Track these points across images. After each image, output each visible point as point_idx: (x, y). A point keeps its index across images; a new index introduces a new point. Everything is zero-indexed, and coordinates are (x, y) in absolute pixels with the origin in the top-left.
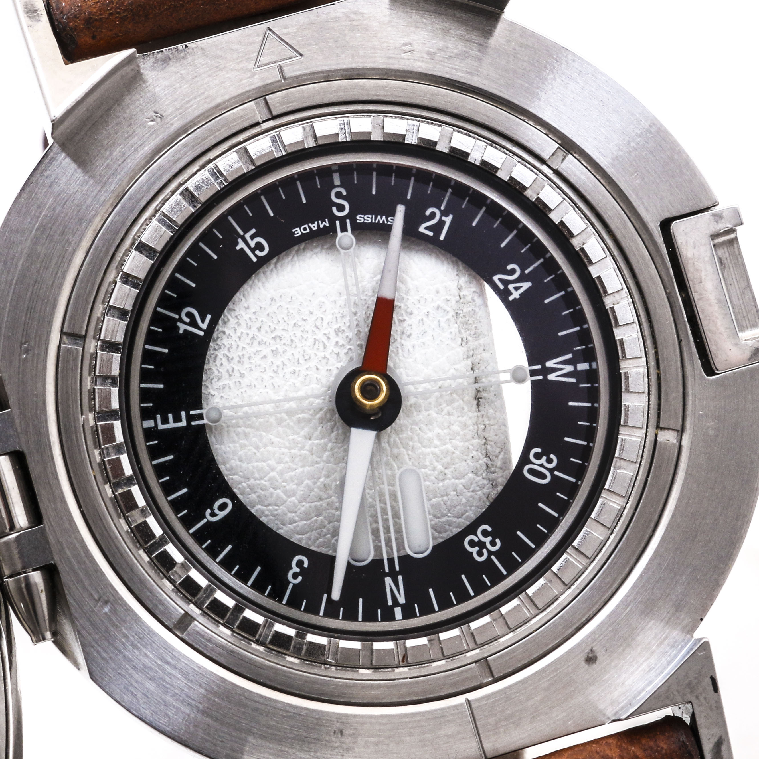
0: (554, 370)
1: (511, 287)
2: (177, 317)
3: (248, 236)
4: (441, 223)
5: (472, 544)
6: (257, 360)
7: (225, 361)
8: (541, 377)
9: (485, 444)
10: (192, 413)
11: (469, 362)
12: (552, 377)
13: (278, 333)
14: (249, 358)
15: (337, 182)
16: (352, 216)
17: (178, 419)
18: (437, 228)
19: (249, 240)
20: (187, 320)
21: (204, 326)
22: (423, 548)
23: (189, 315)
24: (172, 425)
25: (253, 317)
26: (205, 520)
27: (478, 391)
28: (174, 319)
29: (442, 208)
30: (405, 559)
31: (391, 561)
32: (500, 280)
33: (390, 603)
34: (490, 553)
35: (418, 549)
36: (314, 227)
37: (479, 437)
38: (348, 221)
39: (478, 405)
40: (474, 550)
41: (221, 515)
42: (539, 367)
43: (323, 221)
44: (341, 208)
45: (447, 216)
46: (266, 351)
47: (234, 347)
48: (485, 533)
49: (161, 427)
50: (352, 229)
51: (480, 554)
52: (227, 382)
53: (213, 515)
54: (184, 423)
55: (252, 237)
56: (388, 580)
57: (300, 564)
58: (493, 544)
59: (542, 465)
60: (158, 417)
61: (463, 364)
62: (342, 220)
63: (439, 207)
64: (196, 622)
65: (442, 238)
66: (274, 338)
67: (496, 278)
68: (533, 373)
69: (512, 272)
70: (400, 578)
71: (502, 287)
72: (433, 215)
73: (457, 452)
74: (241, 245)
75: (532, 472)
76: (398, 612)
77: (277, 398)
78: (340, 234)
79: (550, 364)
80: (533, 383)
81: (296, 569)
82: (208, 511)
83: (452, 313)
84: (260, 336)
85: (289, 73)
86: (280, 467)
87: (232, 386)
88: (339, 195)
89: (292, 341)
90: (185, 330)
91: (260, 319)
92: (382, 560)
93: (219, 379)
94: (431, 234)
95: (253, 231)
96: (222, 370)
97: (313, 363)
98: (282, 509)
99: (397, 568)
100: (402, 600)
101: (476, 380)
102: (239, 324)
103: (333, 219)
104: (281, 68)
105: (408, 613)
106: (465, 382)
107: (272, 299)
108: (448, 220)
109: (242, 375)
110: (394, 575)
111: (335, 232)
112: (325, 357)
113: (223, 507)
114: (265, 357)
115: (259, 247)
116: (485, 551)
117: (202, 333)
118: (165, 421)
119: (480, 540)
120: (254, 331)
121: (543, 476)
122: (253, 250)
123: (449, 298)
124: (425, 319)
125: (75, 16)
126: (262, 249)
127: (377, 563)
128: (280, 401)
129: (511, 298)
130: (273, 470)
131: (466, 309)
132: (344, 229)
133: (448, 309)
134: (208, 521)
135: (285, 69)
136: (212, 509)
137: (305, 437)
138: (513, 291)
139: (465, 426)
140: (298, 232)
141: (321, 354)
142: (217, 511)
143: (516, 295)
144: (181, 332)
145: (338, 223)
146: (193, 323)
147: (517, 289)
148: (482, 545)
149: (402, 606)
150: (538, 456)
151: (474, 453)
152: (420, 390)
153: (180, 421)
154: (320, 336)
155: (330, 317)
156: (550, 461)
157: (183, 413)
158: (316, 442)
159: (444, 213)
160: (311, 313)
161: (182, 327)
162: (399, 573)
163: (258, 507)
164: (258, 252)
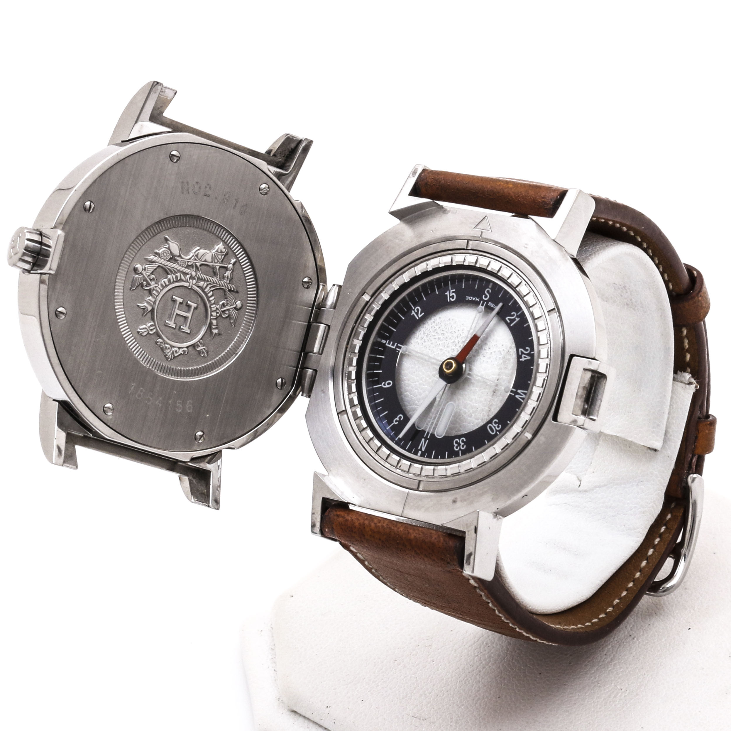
0: (519, 394)
1: (523, 355)
2: (414, 308)
3: (451, 291)
4: (514, 320)
5: (457, 442)
6: (432, 338)
7: (422, 334)
8: (513, 394)
9: (489, 411)
10: (399, 345)
11: (498, 377)
12: (517, 396)
13: (444, 332)
14: (430, 336)
15: (490, 287)
16: (487, 301)
17: (393, 345)
18: (512, 321)
19: (451, 292)
20: (416, 311)
21: (420, 316)
22: (440, 435)
23: (418, 310)
24: (390, 346)
25: (440, 322)
26: (381, 385)
27: (496, 390)
28: (412, 308)
29: (518, 314)
30: (433, 435)
31: (428, 433)
32: (521, 351)
33: (419, 448)
34: (460, 449)
35: (438, 434)
36: (474, 299)
37: (488, 407)
38: (485, 303)
39: (493, 395)
40: (456, 445)
41: (387, 386)
42: (515, 390)
43: (478, 298)
44: (486, 297)
45: (518, 318)
46: (437, 337)
47: (428, 329)
48: (463, 441)
49: (387, 345)
50: (485, 306)
51: (457, 448)
52: (418, 341)
53: (384, 385)
54: (394, 347)
55: (453, 292)
56: (423, 440)
57: (400, 417)
58: (463, 446)
59: (495, 427)
60: (388, 341)
61: (495, 377)
62: (484, 301)
63: (517, 313)
64: (346, 416)
65: (511, 325)
66: (442, 334)
67: (520, 350)
68: (512, 391)
69: (527, 350)
70: (427, 441)
71: (520, 354)
72: (513, 315)
73: (479, 409)
74: (447, 293)
75: (490, 427)
76: (420, 452)
77: (431, 356)
78: (480, 306)
79: (519, 391)
80: (510, 395)
81: (398, 419)
82: (384, 383)
83: (502, 356)
84: (438, 331)
85: (484, 236)
86: (421, 382)
87: (420, 344)
88: (488, 292)
89: (447, 337)
90: (413, 315)
91: (442, 324)
92: (425, 432)
93: (417, 339)
94: (509, 322)
95: (454, 290)
96: (420, 336)
97: (449, 349)
98: (414, 398)
99: (428, 437)
100: (423, 450)
101: (497, 385)
102: (434, 322)
103: (481, 299)
104: (482, 232)
105: (422, 455)
106: (493, 384)
107: (450, 319)
108: (517, 319)
109: (425, 341)
110: (426, 439)
111: (479, 304)
112: (453, 349)
113: (389, 384)
114: (435, 339)
115: (453, 297)
116: (459, 447)
117: (418, 318)
118: (389, 343)
119: (459, 443)
120: (437, 327)
121: (493, 431)
122: (450, 297)
123: (505, 349)
124: (493, 353)
125: (423, 180)
126: (453, 298)
127: (424, 431)
128: (431, 357)
129: (521, 360)
130: (418, 381)
131: (508, 357)
132: (482, 305)
133: (502, 353)
134: (382, 386)
135: (483, 234)
136: (385, 383)
137: (433, 375)
138: (523, 357)
139: (485, 400)
140: (468, 298)
141: (453, 347)
142: (386, 384)
143: (523, 359)
144: (412, 314)
145: (482, 301)
146: (417, 314)
147: (525, 357)
148: (459, 444)
149: (422, 452)
150: (496, 423)
151: (484, 413)
152: (477, 378)
153: (394, 346)
154: (456, 341)
155: (464, 335)
156: (498, 427)
157: (396, 344)
158: (435, 379)
159: (517, 316)
160: (458, 331)
161: (413, 313)
162: (428, 439)
163: (408, 393)
164: (451, 299)
